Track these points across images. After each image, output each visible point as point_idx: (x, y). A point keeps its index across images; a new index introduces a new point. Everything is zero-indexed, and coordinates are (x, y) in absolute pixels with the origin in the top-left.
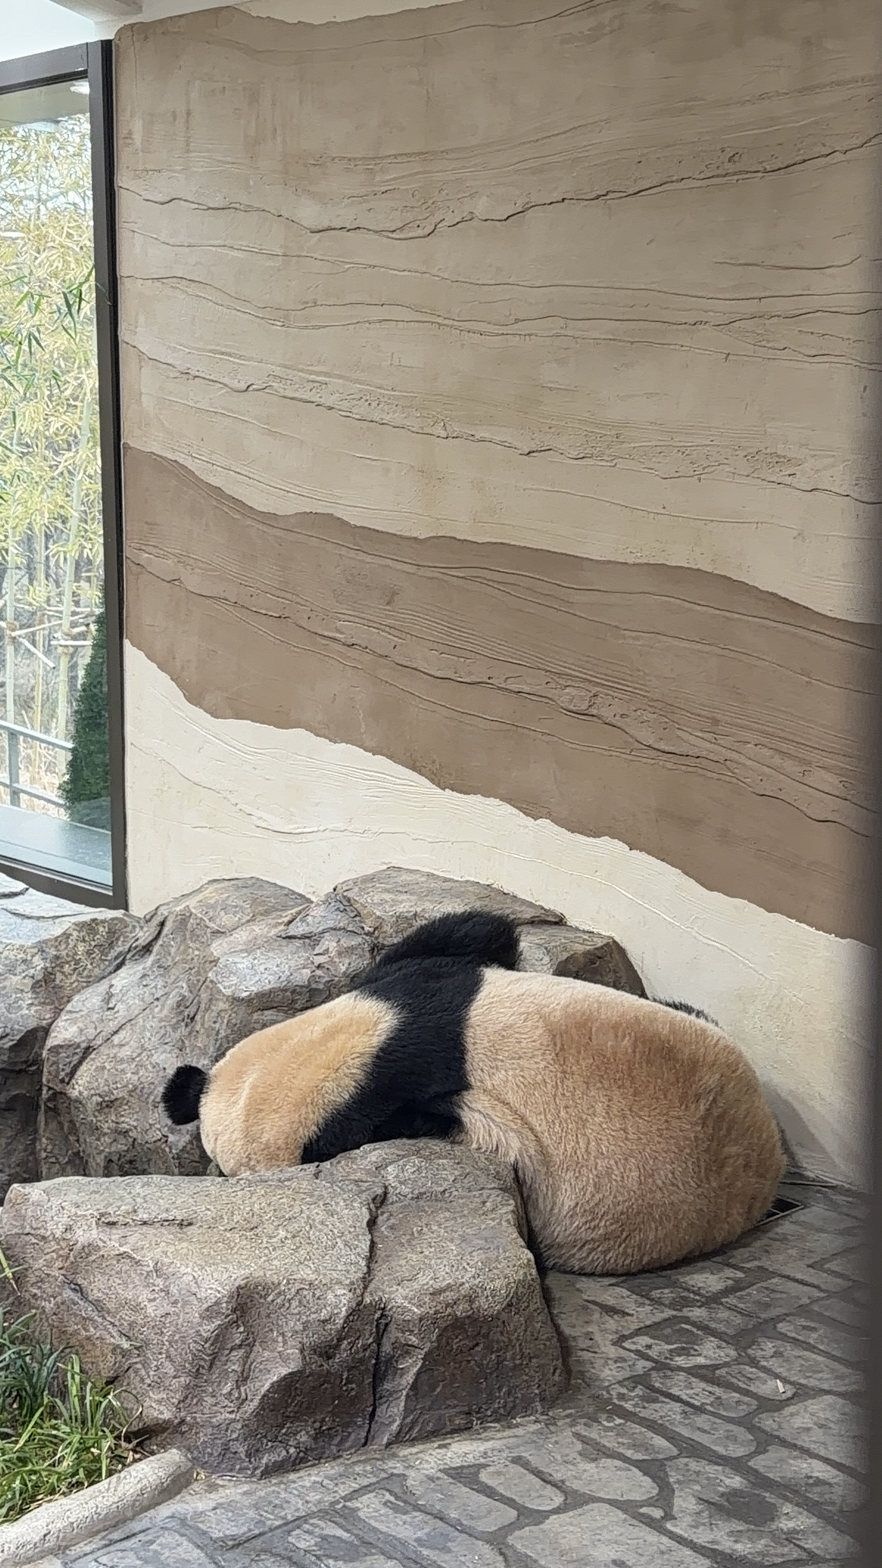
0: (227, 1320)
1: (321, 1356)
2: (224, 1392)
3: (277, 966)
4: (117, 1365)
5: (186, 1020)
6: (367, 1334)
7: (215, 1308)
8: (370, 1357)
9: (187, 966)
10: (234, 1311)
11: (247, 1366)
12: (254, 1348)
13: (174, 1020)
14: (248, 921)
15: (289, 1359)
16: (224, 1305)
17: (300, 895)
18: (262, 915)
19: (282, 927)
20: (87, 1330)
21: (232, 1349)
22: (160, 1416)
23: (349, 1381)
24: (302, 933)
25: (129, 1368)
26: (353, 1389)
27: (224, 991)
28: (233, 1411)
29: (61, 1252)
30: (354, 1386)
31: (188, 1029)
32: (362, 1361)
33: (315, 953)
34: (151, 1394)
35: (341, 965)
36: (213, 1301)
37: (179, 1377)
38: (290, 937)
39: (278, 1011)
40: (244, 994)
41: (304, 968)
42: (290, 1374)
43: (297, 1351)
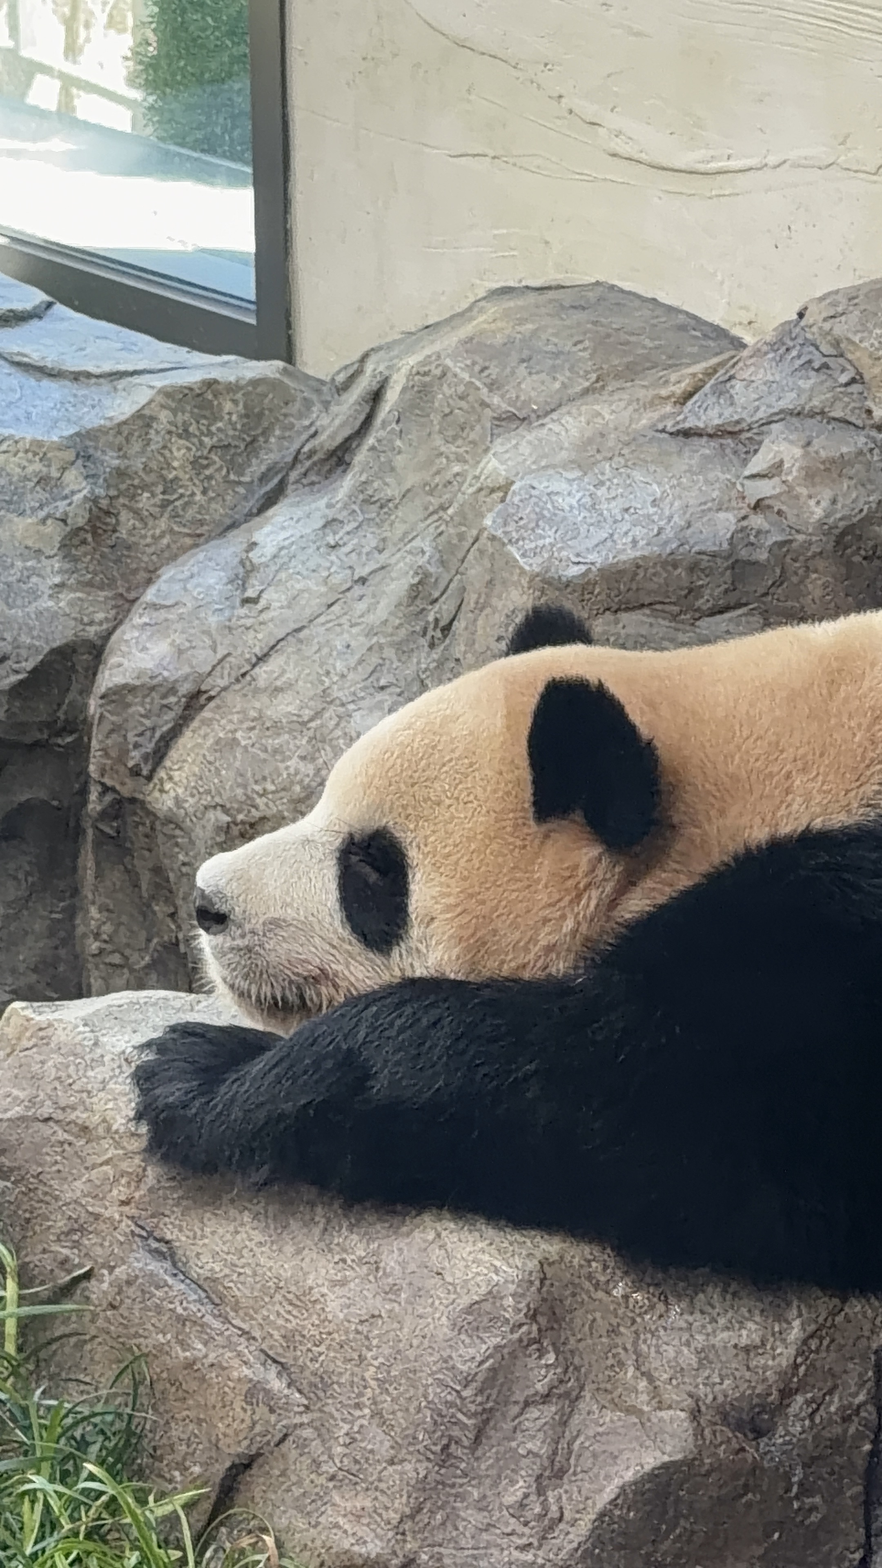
0: (516, 1336)
1: (739, 1426)
2: (510, 1499)
3: (654, 503)
4: (258, 1429)
5: (430, 633)
6: (852, 1381)
7: (487, 1306)
8: (859, 1436)
9: (435, 502)
10: (533, 1316)
11: (563, 1444)
12: (582, 1405)
13: (403, 633)
14: (586, 392)
15: (662, 1431)
16: (510, 1301)
17: (717, 329)
18: (617, 377)
19: (668, 408)
20: (184, 1345)
21: (527, 1404)
22: (356, 1548)
23: (805, 1490)
24: (717, 422)
25: (286, 1436)
26: (813, 1508)
27: (521, 561)
28: (530, 1545)
29: (124, 1166)
30: (817, 1499)
31: (435, 655)
32: (836, 1444)
33: (747, 473)
34: (337, 1499)
35: (812, 502)
36: (483, 1290)
37: (402, 1461)
38: (687, 434)
39: (655, 614)
40: (574, 571)
41: (719, 510)
42: (665, 1466)
43: (683, 1415)
